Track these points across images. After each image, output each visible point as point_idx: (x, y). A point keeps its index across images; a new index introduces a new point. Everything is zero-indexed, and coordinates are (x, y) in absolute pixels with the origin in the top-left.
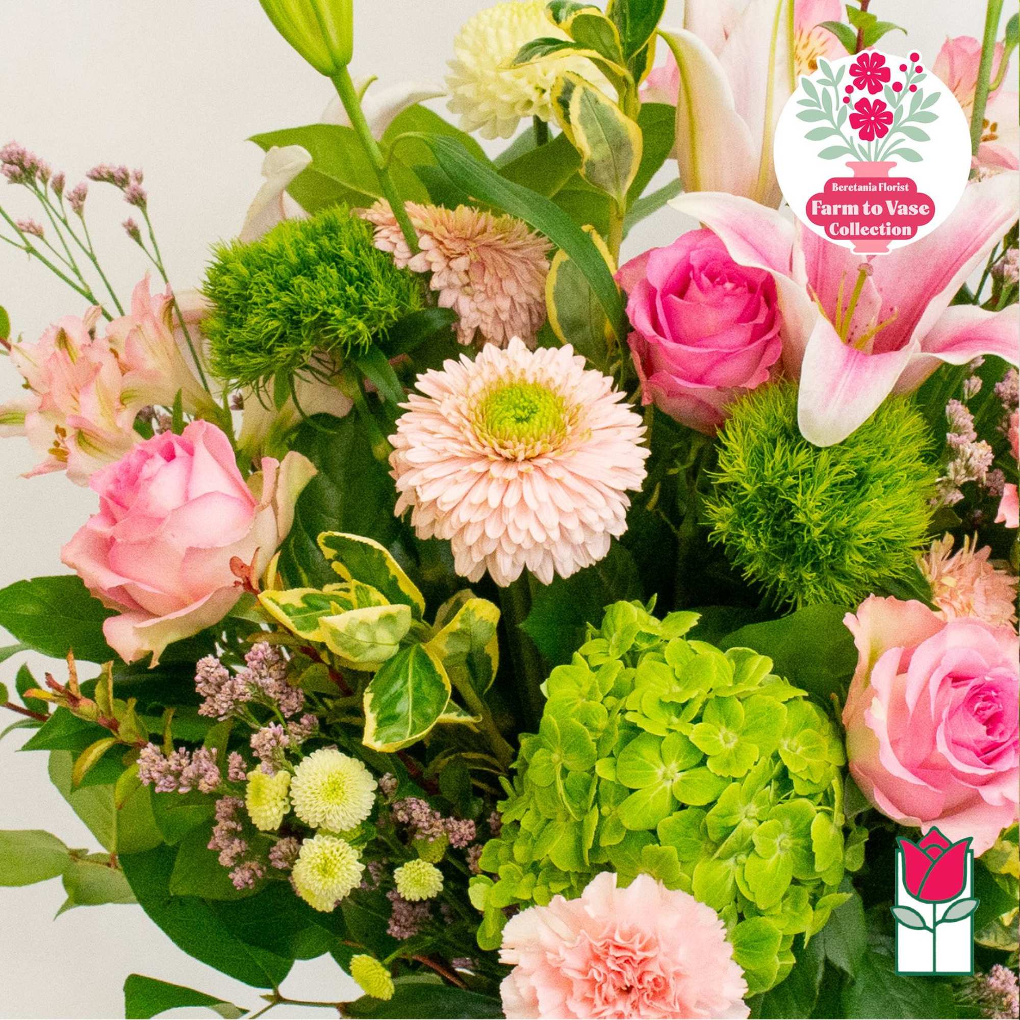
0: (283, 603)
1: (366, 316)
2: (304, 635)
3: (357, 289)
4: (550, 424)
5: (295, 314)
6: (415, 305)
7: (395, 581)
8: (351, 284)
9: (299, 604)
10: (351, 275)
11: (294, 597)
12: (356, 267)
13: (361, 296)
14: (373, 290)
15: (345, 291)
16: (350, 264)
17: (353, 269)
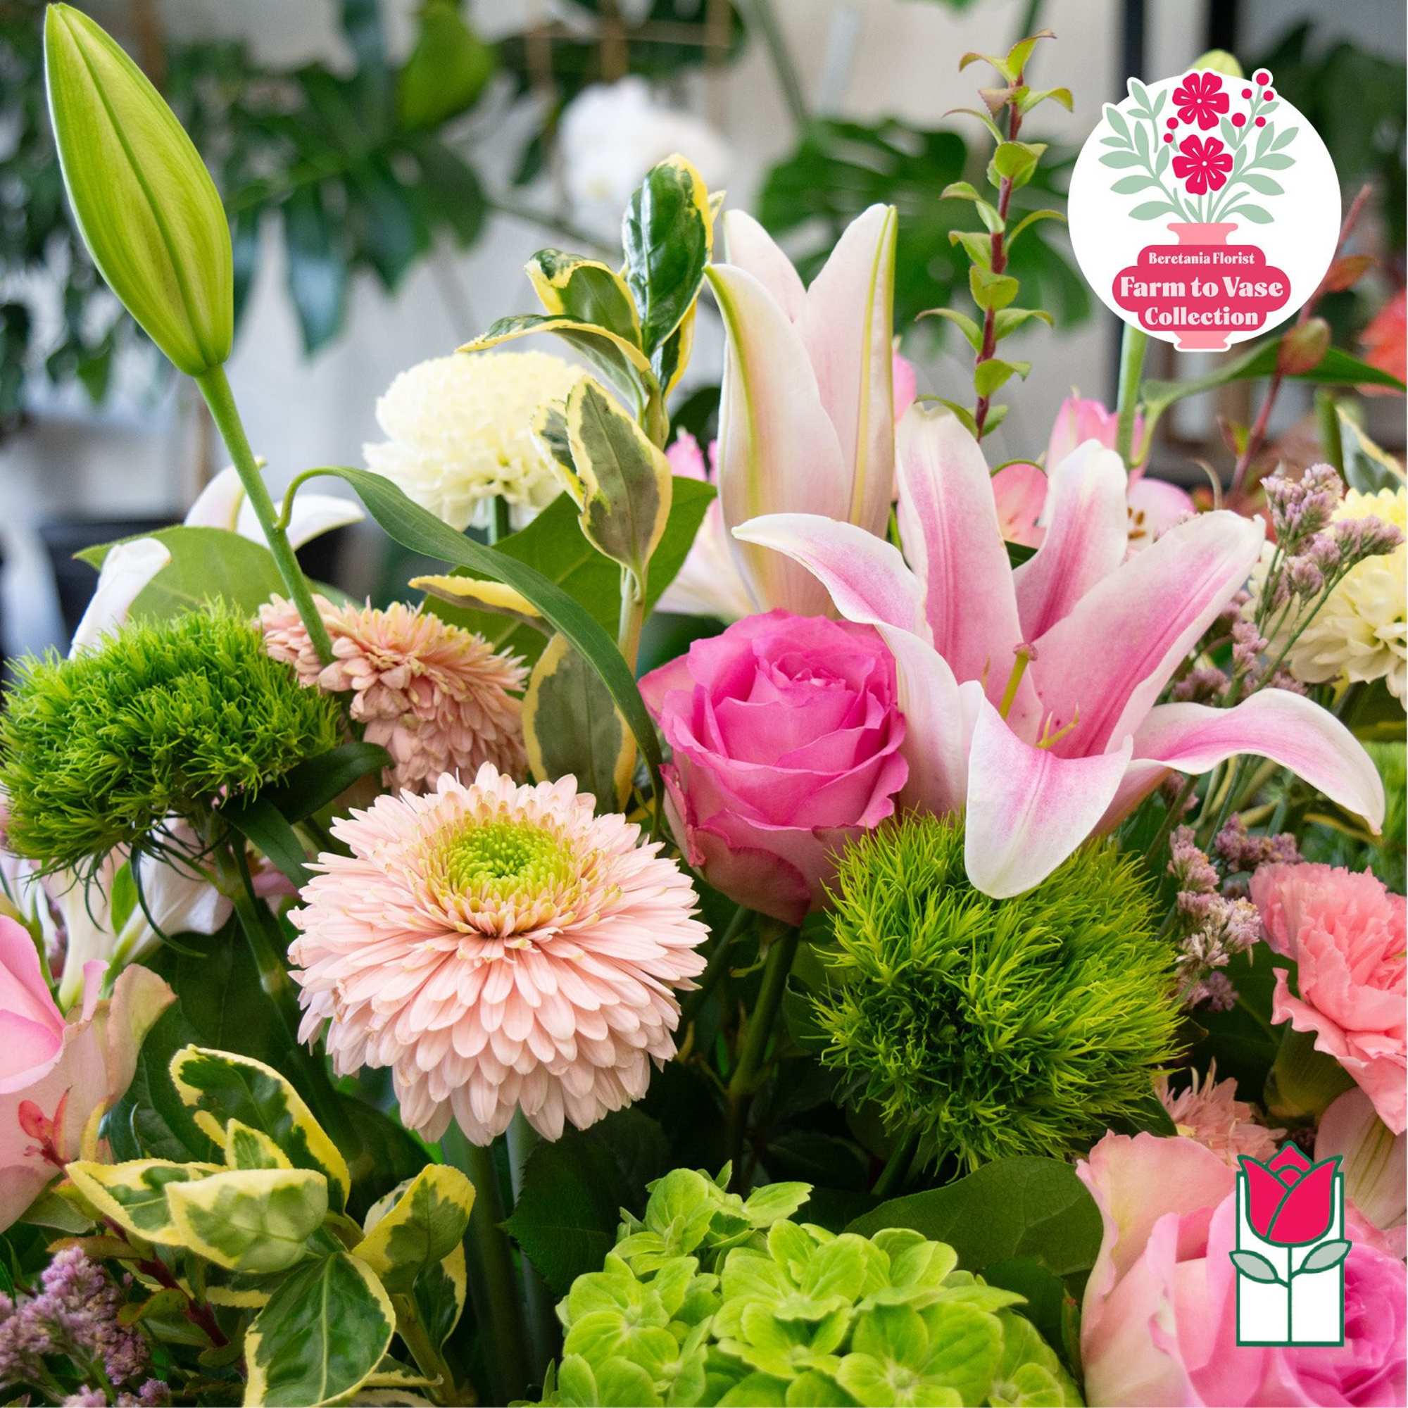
0: (111, 1184)
1: (253, 746)
2: (146, 1235)
3: (239, 707)
4: (552, 876)
5: (141, 743)
6: (327, 740)
7: (301, 1133)
8: (230, 699)
9: (139, 1186)
10: (230, 689)
11: (131, 1174)
12: (237, 677)
13: (246, 719)
14: (265, 709)
15: (220, 710)
16: (229, 673)
17: (232, 681)
